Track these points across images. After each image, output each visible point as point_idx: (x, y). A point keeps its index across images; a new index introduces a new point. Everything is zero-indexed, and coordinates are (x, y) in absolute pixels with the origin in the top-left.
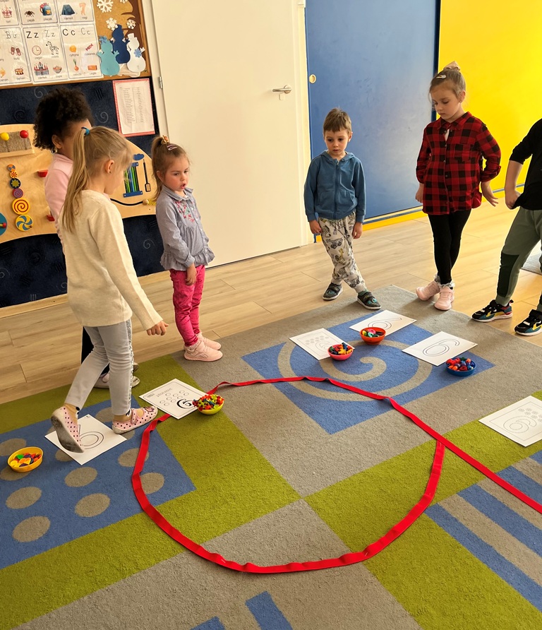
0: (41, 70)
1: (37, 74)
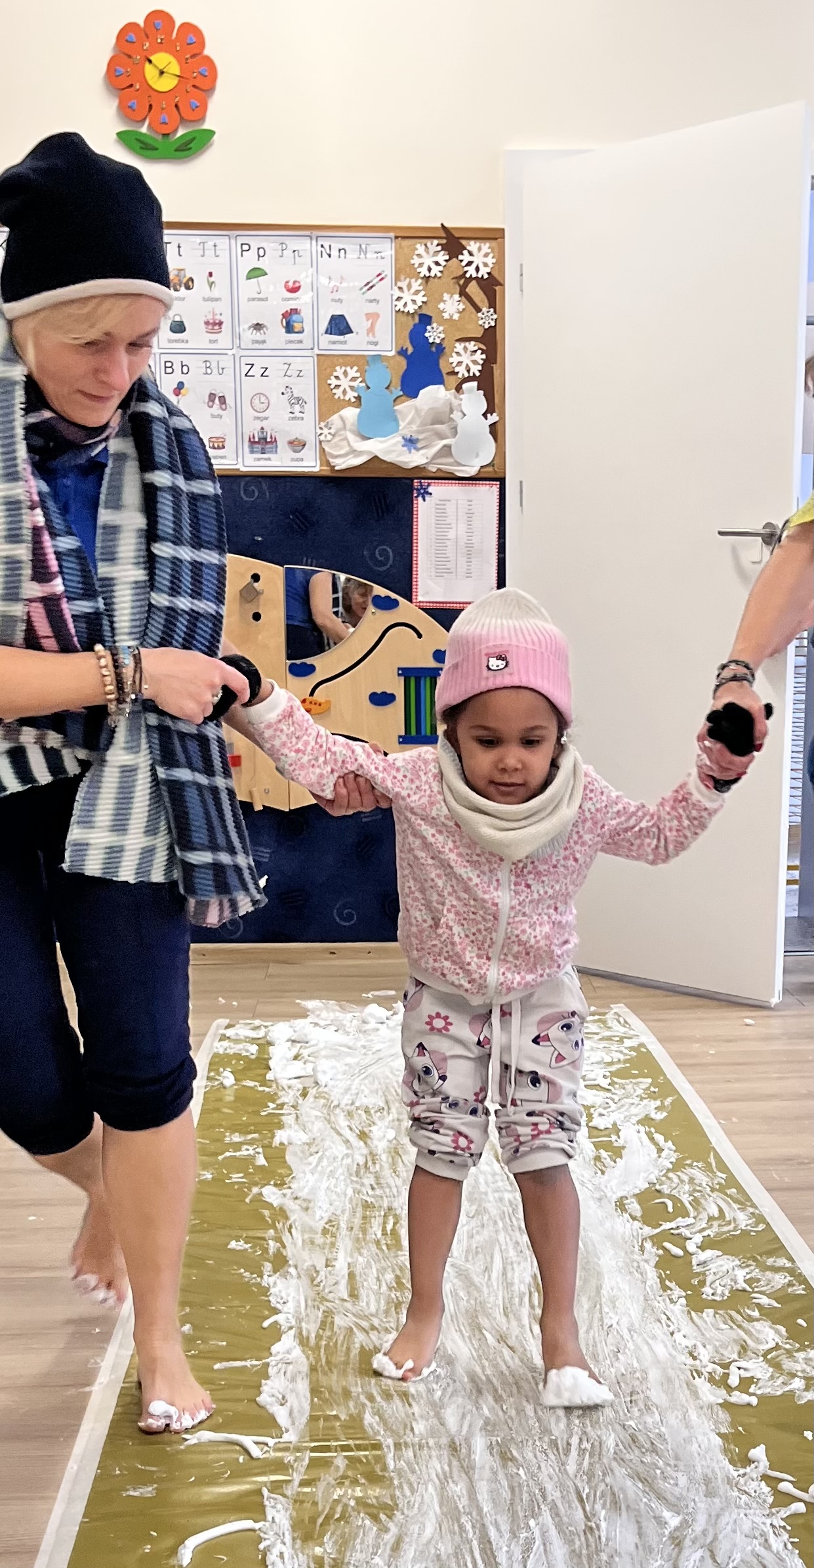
0: (262, 443)
1: (252, 452)
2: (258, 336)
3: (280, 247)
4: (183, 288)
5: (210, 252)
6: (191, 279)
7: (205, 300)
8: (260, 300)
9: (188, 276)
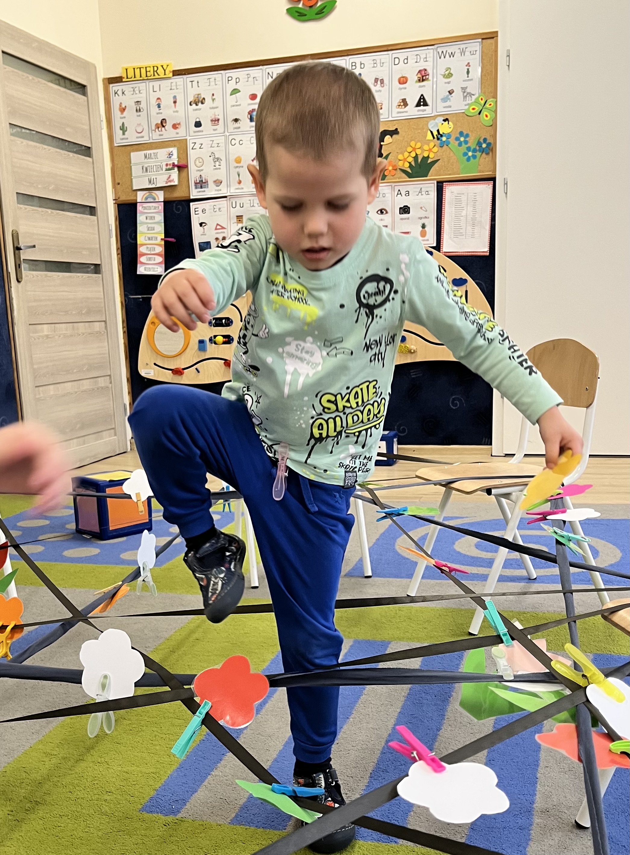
2: (237, 125)
3: (247, 77)
4: (200, 104)
5: (212, 83)
6: (204, 99)
7: (210, 108)
8: (237, 105)
9: (202, 97)
